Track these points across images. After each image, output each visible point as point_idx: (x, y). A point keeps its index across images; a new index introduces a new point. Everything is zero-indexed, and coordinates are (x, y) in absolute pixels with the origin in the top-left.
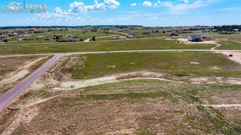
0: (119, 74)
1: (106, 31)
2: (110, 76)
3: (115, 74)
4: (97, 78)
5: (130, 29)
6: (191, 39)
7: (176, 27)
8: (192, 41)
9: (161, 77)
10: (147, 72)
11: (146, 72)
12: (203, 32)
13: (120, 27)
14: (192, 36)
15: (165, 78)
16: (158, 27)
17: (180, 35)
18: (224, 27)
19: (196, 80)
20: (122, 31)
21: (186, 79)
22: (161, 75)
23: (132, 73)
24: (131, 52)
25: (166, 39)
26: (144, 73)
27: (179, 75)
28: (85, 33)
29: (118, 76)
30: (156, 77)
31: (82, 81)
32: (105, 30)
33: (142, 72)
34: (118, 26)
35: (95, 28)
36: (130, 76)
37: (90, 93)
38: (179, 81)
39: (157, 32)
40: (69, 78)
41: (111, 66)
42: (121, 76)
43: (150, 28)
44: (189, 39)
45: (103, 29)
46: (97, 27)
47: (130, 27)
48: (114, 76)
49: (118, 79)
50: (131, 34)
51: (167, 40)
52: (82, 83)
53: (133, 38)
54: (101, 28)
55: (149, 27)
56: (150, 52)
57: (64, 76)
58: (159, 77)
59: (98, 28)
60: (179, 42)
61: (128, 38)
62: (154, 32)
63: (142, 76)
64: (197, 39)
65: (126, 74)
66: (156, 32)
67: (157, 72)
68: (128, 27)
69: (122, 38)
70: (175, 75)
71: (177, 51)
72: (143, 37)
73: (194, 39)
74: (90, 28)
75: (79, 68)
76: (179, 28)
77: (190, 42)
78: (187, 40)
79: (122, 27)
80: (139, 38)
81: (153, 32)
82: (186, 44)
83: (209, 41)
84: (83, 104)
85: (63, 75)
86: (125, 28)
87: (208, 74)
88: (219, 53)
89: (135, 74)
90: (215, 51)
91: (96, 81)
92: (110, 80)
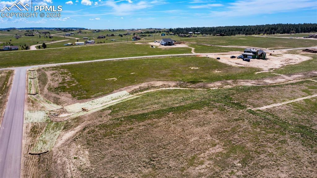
0: (129, 88)
1: (47, 35)
2: (120, 91)
3: (125, 88)
4: (107, 95)
5: (78, 33)
6: (164, 43)
7: (129, 30)
8: (165, 45)
9: (176, 86)
10: (158, 82)
11: (156, 82)
12: (162, 35)
13: (63, 29)
14: (164, 40)
15: (180, 86)
16: (110, 30)
17: (143, 38)
18: (179, 30)
19: (212, 85)
20: (69, 35)
21: (203, 85)
22: (174, 83)
23: (144, 85)
24: (115, 61)
25: (136, 43)
26: (155, 83)
27: (192, 82)
28: (19, 39)
29: (130, 90)
30: (170, 86)
31: (92, 101)
32: (45, 34)
33: (152, 83)
34: (60, 29)
35: (28, 31)
36: (142, 88)
37: (123, 114)
38: (197, 88)
39: (113, 35)
40: (70, 99)
41: (111, 79)
42: (133, 89)
43: (101, 31)
44: (161, 43)
45: (41, 32)
46: (31, 30)
47: (75, 30)
48: (124, 90)
49: (132, 93)
50: (84, 38)
51: (137, 45)
52: (93, 103)
53: (94, 43)
54: (38, 31)
55: (99, 30)
56: (136, 58)
57: (60, 97)
58: (174, 86)
59: (33, 31)
60: (152, 46)
61: (88, 43)
62: (109, 36)
63: (155, 87)
64: (169, 43)
65: (137, 87)
66: (111, 35)
67: (168, 81)
68: (73, 30)
69: (80, 44)
70: (188, 82)
71: (164, 56)
72: (104, 42)
73: (167, 42)
74: (21, 31)
75: (71, 85)
76: (132, 31)
77: (163, 46)
78: (159, 44)
79: (65, 30)
80: (101, 43)
81: (107, 35)
82: (161, 48)
83: (181, 45)
84: (131, 129)
85: (58, 96)
86: (69, 30)
87: (216, 78)
88: (206, 56)
89: (146, 85)
90: (200, 55)
91: (109, 99)
92: (124, 95)
